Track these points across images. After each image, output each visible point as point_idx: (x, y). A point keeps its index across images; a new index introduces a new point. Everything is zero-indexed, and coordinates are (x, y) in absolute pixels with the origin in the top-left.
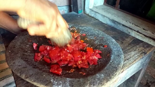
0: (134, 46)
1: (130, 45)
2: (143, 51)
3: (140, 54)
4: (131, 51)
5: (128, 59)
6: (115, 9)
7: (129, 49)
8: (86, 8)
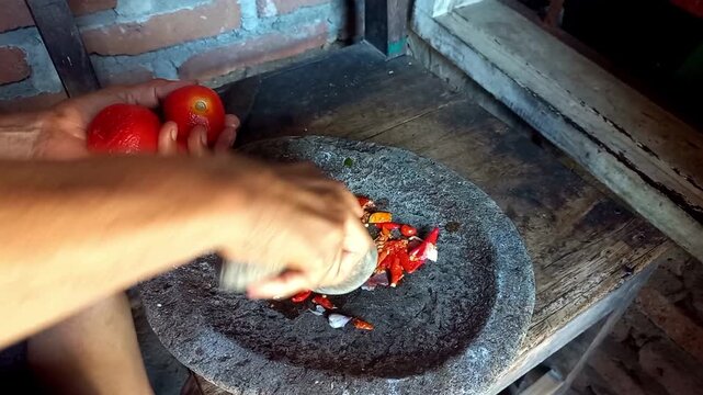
0: (592, 238)
1: (578, 231)
2: (624, 260)
3: (612, 273)
4: (579, 261)
5: (563, 296)
6: (545, 29)
7: (575, 250)
8: (417, 11)
